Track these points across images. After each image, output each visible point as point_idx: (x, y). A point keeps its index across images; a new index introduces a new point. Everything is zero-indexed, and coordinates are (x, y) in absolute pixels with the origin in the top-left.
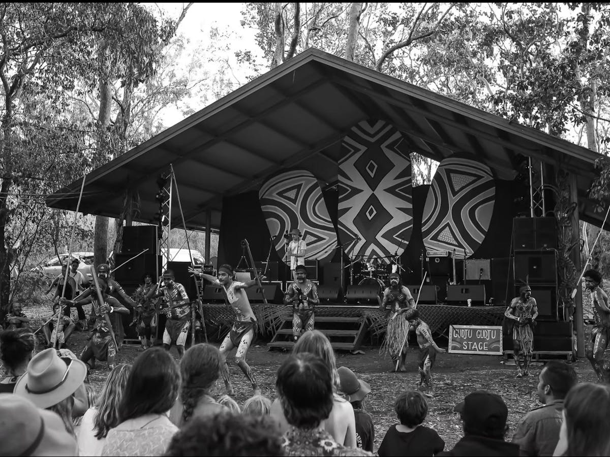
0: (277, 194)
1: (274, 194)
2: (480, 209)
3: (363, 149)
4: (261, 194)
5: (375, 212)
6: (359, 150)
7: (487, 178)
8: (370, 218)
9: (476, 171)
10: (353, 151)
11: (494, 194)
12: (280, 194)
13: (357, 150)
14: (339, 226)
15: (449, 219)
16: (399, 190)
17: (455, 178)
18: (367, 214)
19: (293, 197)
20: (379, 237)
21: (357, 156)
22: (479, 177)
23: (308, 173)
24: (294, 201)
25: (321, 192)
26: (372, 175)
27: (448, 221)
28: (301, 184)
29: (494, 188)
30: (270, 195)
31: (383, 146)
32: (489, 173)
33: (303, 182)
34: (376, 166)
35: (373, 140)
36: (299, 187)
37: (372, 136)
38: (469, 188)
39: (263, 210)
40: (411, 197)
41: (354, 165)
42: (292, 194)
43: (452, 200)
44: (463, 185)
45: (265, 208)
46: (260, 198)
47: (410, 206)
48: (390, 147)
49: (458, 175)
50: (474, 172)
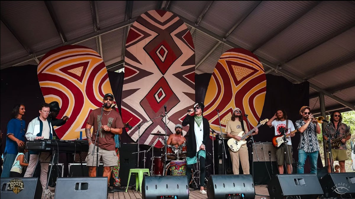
0: (60, 70)
1: (57, 70)
2: (257, 97)
3: (154, 34)
4: (40, 68)
5: (164, 95)
6: (148, 35)
7: (261, 72)
8: (159, 100)
9: (253, 65)
10: (143, 35)
11: (266, 86)
12: (64, 70)
13: (147, 35)
14: (122, 107)
15: (232, 105)
16: (185, 76)
17: (236, 69)
18: (156, 96)
19: (79, 74)
20: (166, 120)
21: (147, 40)
22: (256, 71)
23: (95, 52)
24: (80, 79)
25: (107, 73)
26: (163, 59)
27: (231, 107)
28: (88, 62)
29: (266, 80)
30: (52, 69)
31: (173, 34)
32: (262, 68)
33: (90, 60)
34: (167, 52)
35: (163, 28)
36: (85, 65)
37: (163, 24)
38: (248, 79)
39: (41, 86)
40: (194, 83)
41: (144, 48)
42: (78, 71)
43: (235, 89)
44: (244, 76)
45: (43, 84)
46: (38, 73)
47: (193, 91)
48: (179, 35)
49: (239, 67)
50: (251, 66)
